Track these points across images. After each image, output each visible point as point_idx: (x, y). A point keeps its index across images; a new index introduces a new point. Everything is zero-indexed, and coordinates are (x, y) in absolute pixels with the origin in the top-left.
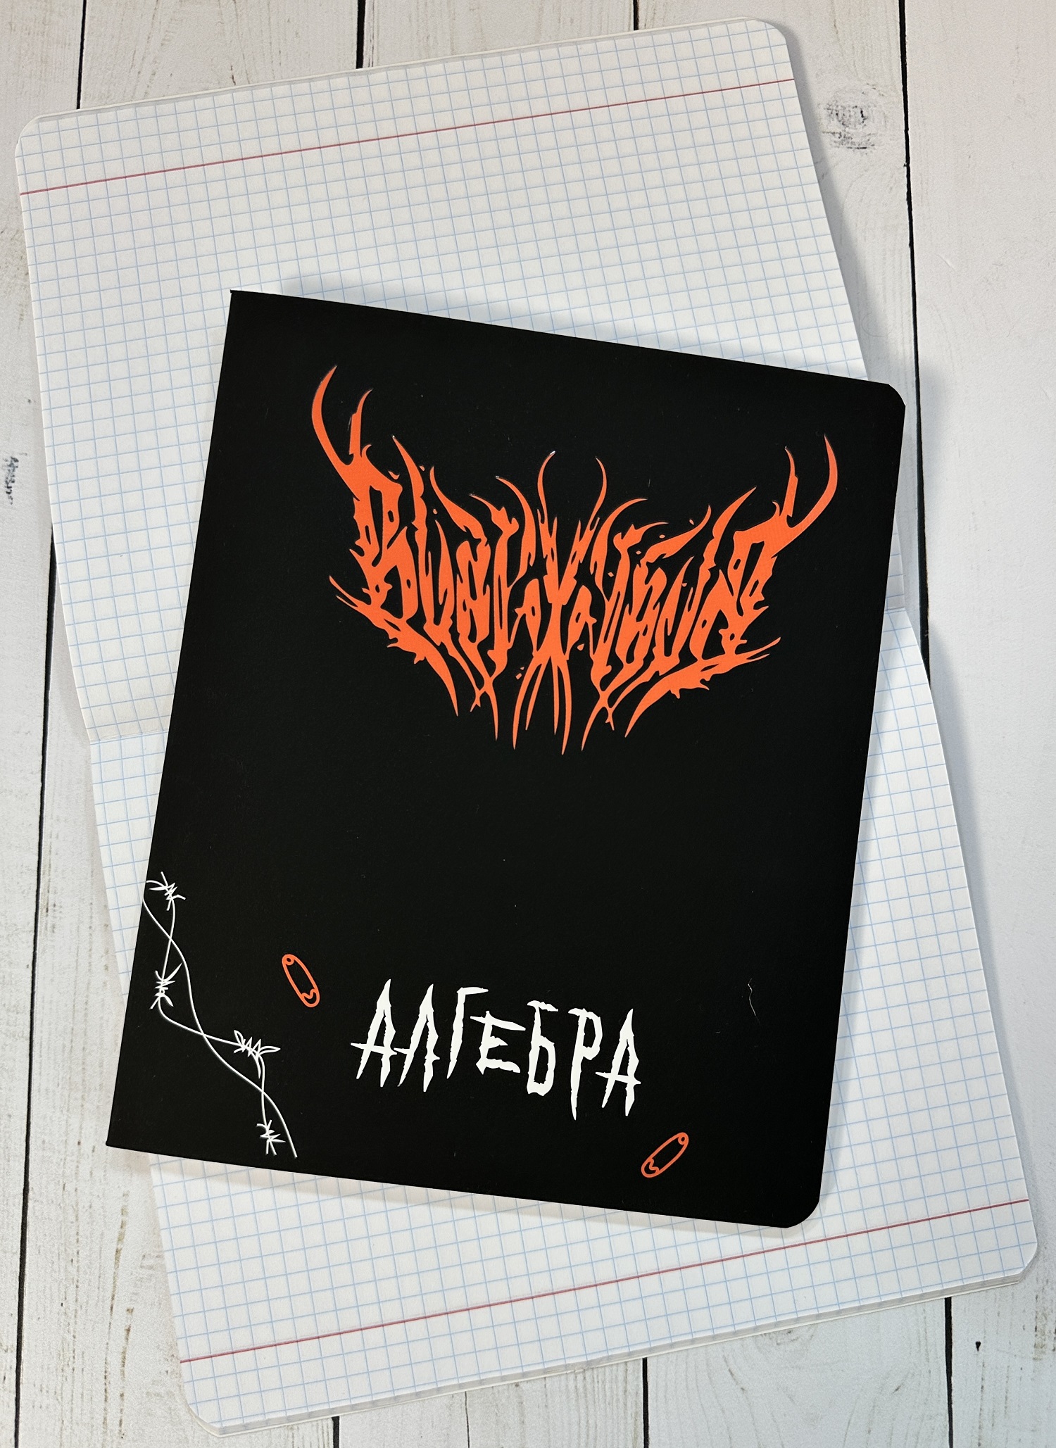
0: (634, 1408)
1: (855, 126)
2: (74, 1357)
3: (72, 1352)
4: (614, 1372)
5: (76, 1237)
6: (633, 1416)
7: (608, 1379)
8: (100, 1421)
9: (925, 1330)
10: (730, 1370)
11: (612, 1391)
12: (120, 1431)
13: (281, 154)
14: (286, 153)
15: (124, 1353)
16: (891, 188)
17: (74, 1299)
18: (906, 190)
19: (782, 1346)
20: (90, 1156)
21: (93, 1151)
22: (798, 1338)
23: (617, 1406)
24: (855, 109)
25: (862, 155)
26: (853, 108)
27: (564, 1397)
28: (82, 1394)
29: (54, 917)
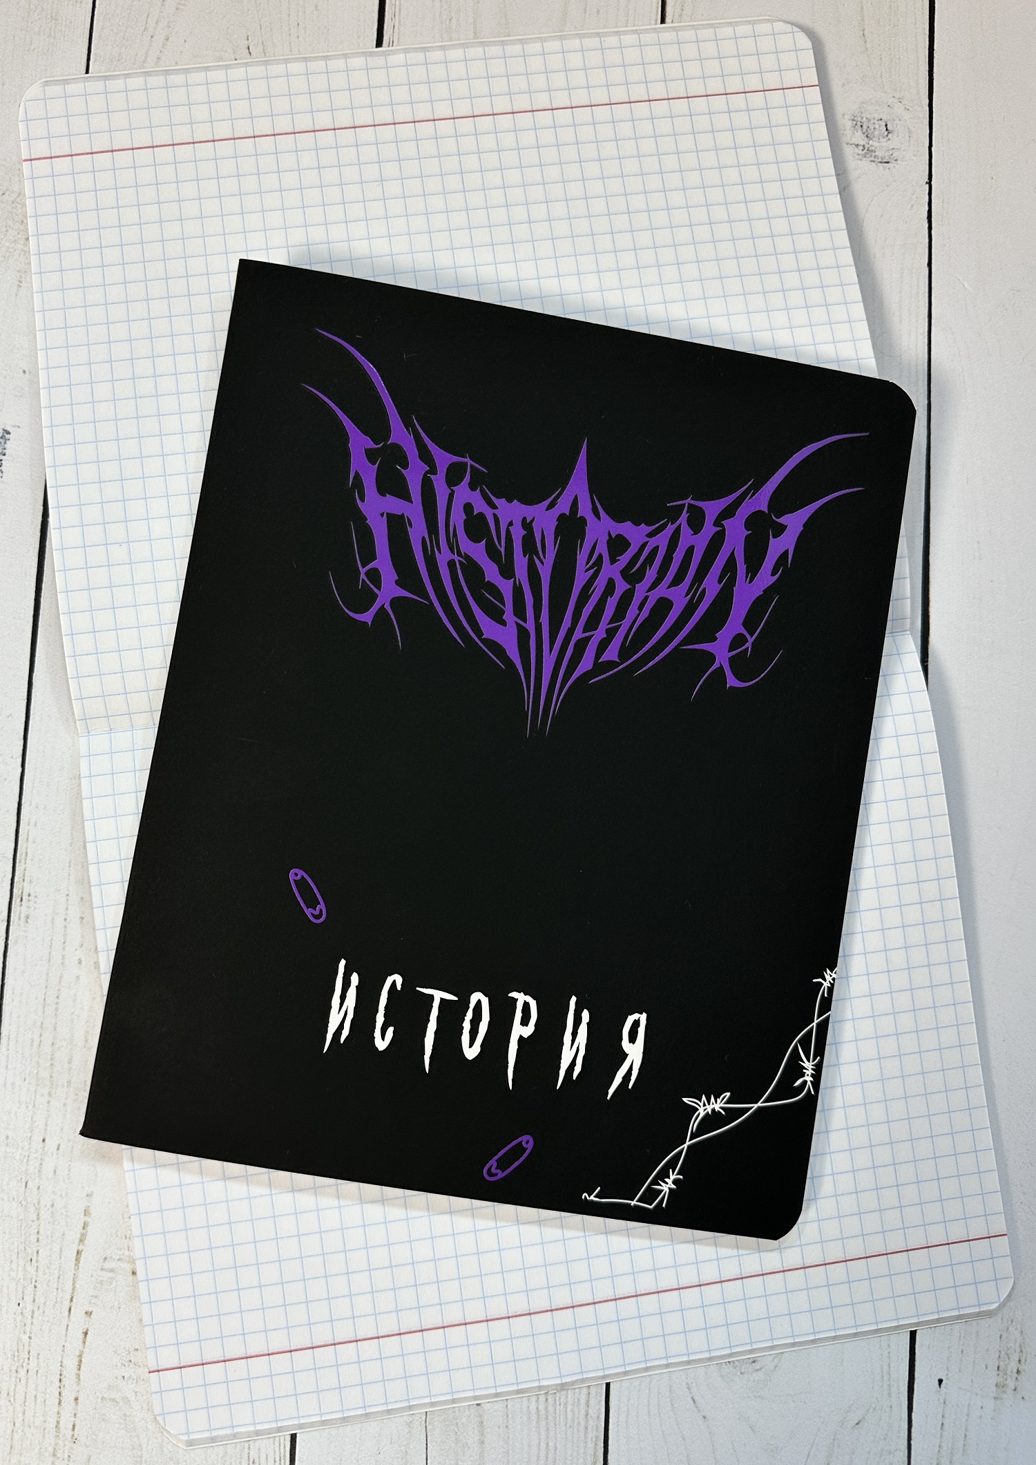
0: (595, 1432)
1: (879, 139)
2: (29, 1359)
3: (27, 1353)
4: (577, 1395)
5: (36, 1236)
6: (594, 1439)
7: (570, 1400)
8: (53, 1425)
9: (889, 1365)
10: (692, 1398)
11: (574, 1414)
12: (73, 1435)
13: (294, 133)
14: (299, 132)
15: (80, 1356)
16: (912, 206)
17: (32, 1300)
18: (927, 209)
19: (745, 1375)
20: (55, 1154)
21: (58, 1149)
22: (762, 1368)
23: (578, 1429)
24: (880, 122)
25: (884, 168)
26: (878, 120)
27: (525, 1419)
28: (36, 1397)
29: (29, 907)
